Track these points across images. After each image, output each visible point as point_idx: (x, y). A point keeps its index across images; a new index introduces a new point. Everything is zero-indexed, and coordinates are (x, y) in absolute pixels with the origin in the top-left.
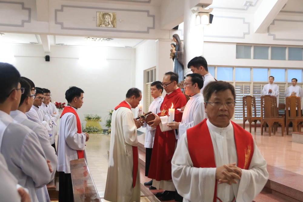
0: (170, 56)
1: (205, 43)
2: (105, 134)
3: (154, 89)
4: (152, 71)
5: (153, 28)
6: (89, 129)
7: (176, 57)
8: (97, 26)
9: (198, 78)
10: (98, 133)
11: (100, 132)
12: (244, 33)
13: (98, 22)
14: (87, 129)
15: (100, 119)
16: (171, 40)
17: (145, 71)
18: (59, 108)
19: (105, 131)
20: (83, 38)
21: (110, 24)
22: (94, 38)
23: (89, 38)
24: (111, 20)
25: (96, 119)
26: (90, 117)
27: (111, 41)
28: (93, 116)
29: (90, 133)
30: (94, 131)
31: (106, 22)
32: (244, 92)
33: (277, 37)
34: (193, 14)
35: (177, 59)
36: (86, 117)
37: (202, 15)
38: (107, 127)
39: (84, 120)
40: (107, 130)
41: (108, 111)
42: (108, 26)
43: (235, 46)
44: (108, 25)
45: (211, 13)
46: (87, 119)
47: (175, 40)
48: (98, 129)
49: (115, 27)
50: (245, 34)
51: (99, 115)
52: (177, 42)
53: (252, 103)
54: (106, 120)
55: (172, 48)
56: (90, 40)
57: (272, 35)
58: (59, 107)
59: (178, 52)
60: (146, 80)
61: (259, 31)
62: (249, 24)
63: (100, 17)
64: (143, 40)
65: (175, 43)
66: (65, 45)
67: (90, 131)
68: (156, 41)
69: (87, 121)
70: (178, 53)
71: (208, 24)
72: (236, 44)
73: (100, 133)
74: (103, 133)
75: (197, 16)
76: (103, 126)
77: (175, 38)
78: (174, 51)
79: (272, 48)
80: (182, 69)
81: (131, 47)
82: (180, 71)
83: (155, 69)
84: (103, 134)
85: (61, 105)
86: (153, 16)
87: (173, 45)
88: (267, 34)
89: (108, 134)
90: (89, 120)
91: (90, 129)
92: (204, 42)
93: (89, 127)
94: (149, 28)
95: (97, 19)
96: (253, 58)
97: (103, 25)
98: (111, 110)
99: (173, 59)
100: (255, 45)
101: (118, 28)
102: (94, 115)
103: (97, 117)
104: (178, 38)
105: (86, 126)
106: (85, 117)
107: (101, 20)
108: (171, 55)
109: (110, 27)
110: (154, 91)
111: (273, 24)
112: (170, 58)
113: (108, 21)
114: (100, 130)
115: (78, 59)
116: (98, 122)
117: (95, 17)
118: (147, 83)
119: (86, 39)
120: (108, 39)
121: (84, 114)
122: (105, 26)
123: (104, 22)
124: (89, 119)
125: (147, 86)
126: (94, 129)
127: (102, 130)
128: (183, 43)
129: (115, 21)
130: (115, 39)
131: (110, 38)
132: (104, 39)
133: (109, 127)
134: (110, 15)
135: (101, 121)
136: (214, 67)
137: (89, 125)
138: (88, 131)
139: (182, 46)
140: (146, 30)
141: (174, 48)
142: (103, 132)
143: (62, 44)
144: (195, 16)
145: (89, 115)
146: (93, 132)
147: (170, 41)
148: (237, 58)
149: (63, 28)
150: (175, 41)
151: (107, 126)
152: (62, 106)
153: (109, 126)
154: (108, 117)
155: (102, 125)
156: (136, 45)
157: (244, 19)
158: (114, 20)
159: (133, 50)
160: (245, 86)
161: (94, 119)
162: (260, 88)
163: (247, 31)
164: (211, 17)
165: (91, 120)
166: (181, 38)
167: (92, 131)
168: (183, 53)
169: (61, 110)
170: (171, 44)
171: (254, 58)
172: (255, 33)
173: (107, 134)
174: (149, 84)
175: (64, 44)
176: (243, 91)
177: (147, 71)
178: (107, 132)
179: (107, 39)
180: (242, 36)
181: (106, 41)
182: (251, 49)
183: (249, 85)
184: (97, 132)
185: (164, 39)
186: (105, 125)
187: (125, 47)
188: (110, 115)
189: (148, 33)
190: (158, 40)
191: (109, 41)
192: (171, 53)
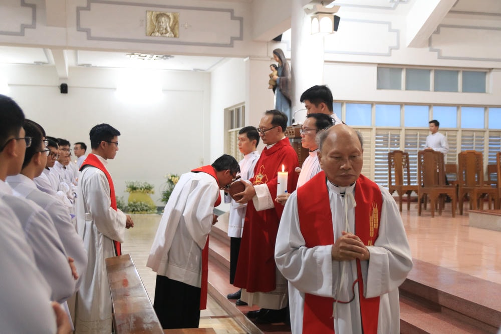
0: (269, 86)
3: (242, 140)
4: (238, 110)
5: (241, 38)
6: (133, 206)
7: (279, 86)
8: (146, 35)
10: (149, 212)
11: (151, 211)
13: (149, 29)
14: (130, 205)
15: (152, 190)
16: (270, 59)
17: (226, 110)
19: (160, 209)
20: (123, 55)
21: (168, 32)
22: (142, 55)
23: (133, 54)
24: (170, 25)
25: (146, 190)
26: (135, 186)
27: (170, 59)
28: (140, 184)
29: (135, 213)
30: (142, 210)
31: (162, 29)
32: (389, 146)
33: (444, 54)
34: (306, 14)
35: (280, 90)
36: (129, 186)
37: (322, 17)
38: (164, 202)
39: (125, 192)
41: (166, 176)
42: (165, 35)
43: (374, 70)
44: (166, 33)
45: (337, 14)
46: (130, 189)
47: (278, 59)
48: (149, 206)
49: (178, 36)
50: (391, 49)
52: (280, 62)
53: (403, 163)
54: (162, 191)
55: (272, 72)
56: (135, 58)
57: (435, 51)
59: (282, 78)
60: (229, 124)
61: (415, 44)
62: (397, 31)
63: (152, 20)
64: (222, 58)
65: (277, 64)
66: (93, 67)
67: (136, 209)
68: (245, 60)
69: (130, 192)
70: (281, 80)
71: (331, 32)
72: (377, 65)
73: (152, 213)
74: (157, 213)
75: (312, 18)
76: (158, 201)
77: (276, 54)
78: (276, 77)
79: (436, 71)
80: (288, 106)
81: (204, 70)
82: (285, 110)
83: (244, 107)
84: (158, 215)
86: (241, 19)
87: (274, 66)
88: (427, 49)
90: (134, 191)
91: (135, 206)
92: (325, 61)
93: (134, 203)
94: (233, 39)
95: (146, 23)
96: (404, 89)
97: (157, 34)
98: (169, 175)
99: (274, 90)
100: (408, 67)
101: (181, 38)
102: (141, 183)
103: (146, 186)
104: (281, 55)
105: (129, 201)
106: (127, 186)
107: (154, 25)
108: (270, 84)
109: (169, 37)
110: (243, 143)
111: (437, 32)
112: (269, 88)
113: (165, 27)
114: (153, 208)
115: (115, 89)
116: (148, 194)
117: (143, 21)
118: (229, 129)
119: (128, 56)
120: (166, 56)
121: (126, 182)
122: (160, 35)
123: (160, 27)
124: (134, 189)
125: (230, 135)
126: (143, 206)
127: (156, 207)
128: (289, 63)
129: (177, 26)
130: (177, 57)
131: (167, 55)
132: (159, 56)
134: (168, 16)
135: (153, 193)
136: (341, 104)
137: (135, 200)
138: (131, 210)
139: (289, 69)
140: (228, 41)
141: (276, 72)
142: (156, 211)
143: (88, 65)
144: (311, 19)
145: (133, 183)
146: (141, 212)
147: (268, 60)
148: (379, 88)
149: (90, 38)
150: (277, 61)
151: (162, 200)
155: (155, 199)
156: (212, 67)
157: (389, 24)
158: (175, 25)
159: (206, 76)
160: (391, 134)
161: (143, 189)
162: (416, 138)
163: (395, 44)
164: (337, 20)
165: (137, 190)
166: (287, 55)
167: (139, 209)
168: (290, 80)
171: (407, 89)
172: (410, 46)
174: (233, 132)
175: (90, 65)
176: (388, 142)
177: (230, 110)
179: (163, 57)
180: (387, 51)
181: (162, 60)
182: (401, 72)
183: (398, 133)
184: (147, 211)
185: (258, 57)
186: (160, 199)
187: (194, 69)
188: (169, 183)
189: (232, 47)
190: (248, 58)
191: (167, 60)
192: (270, 81)
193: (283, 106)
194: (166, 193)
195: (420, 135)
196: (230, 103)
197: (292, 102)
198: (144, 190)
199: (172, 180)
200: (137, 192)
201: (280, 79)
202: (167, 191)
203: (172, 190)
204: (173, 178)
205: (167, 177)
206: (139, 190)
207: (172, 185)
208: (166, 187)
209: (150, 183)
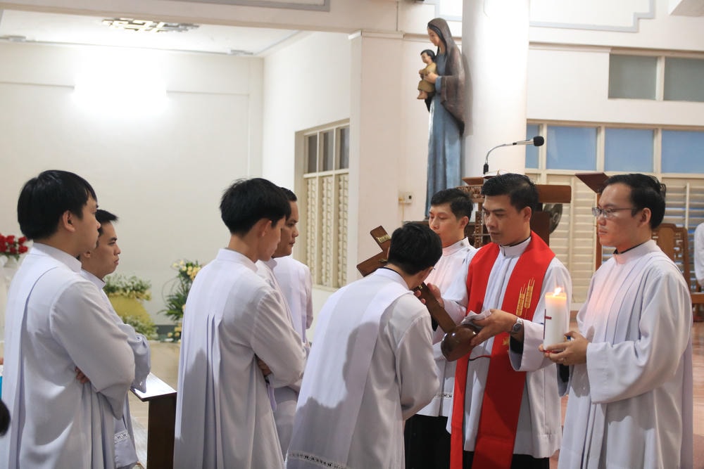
0: (418, 93)
1: (532, 47)
2: (163, 342)
3: (442, 217)
4: (326, 136)
7: (440, 94)
9: (651, 190)
12: (635, 14)
15: (147, 292)
16: (402, 36)
17: (298, 134)
18: (8, 255)
19: (162, 331)
20: (97, 21)
22: (135, 22)
23: (119, 20)
25: (134, 292)
27: (191, 31)
28: (123, 280)
35: (443, 103)
38: (171, 317)
40: (171, 328)
41: (175, 264)
43: (604, 59)
47: (437, 39)
48: (141, 324)
50: (638, 18)
51: (143, 280)
52: (442, 44)
54: (168, 294)
55: (426, 65)
56: (120, 27)
58: (8, 251)
59: (446, 77)
60: (304, 162)
61: (685, 9)
64: (295, 31)
65: (435, 49)
66: (28, 41)
68: (351, 37)
70: (445, 82)
72: (609, 50)
74: (156, 340)
76: (158, 313)
78: (434, 76)
80: (459, 135)
81: (252, 54)
82: (452, 143)
83: (343, 133)
84: (159, 341)
85: (14, 244)
87: (429, 55)
89: (173, 342)
92: (531, 43)
96: (662, 98)
98: (182, 262)
99: (428, 103)
100: (669, 55)
102: (125, 278)
103: (135, 283)
104: (444, 31)
108: (420, 89)
112: (418, 98)
114: (148, 329)
115: (73, 87)
116: (139, 300)
118: (305, 173)
119: (106, 23)
120: (182, 25)
125: (308, 184)
127: (155, 326)
130: (203, 27)
131: (188, 23)
132: (169, 24)
133: (177, 319)
135: (148, 298)
141: (433, 66)
142: (156, 335)
143: (18, 39)
147: (397, 39)
148: (612, 95)
150: (434, 42)
151: (169, 314)
152: (18, 247)
153: (176, 314)
154: (173, 286)
155: (153, 309)
156: (270, 47)
159: (257, 64)
161: (128, 291)
162: (683, 194)
163: (646, 9)
165: (117, 293)
166: (455, 30)
168: (463, 83)
169: (15, 260)
170: (422, 53)
171: (667, 97)
172: (672, 14)
173: (171, 340)
174: (315, 178)
175: (24, 38)
177: (306, 134)
178: (170, 334)
179: (177, 26)
180: (630, 23)
181: (174, 31)
182: (656, 65)
185: (379, 32)
186: (163, 311)
187: (232, 51)
188: (182, 278)
189: (328, 10)
190: (358, 34)
191: (184, 33)
192: (421, 82)
193: (447, 134)
194: (177, 298)
195: (692, 191)
196: (311, 121)
197: (465, 128)
198: (131, 291)
199: (189, 273)
200: (116, 296)
201: (442, 78)
202: (177, 295)
203: (187, 291)
204: (190, 268)
205: (178, 267)
206: (121, 292)
207: (187, 282)
208: (175, 287)
209: (143, 277)
